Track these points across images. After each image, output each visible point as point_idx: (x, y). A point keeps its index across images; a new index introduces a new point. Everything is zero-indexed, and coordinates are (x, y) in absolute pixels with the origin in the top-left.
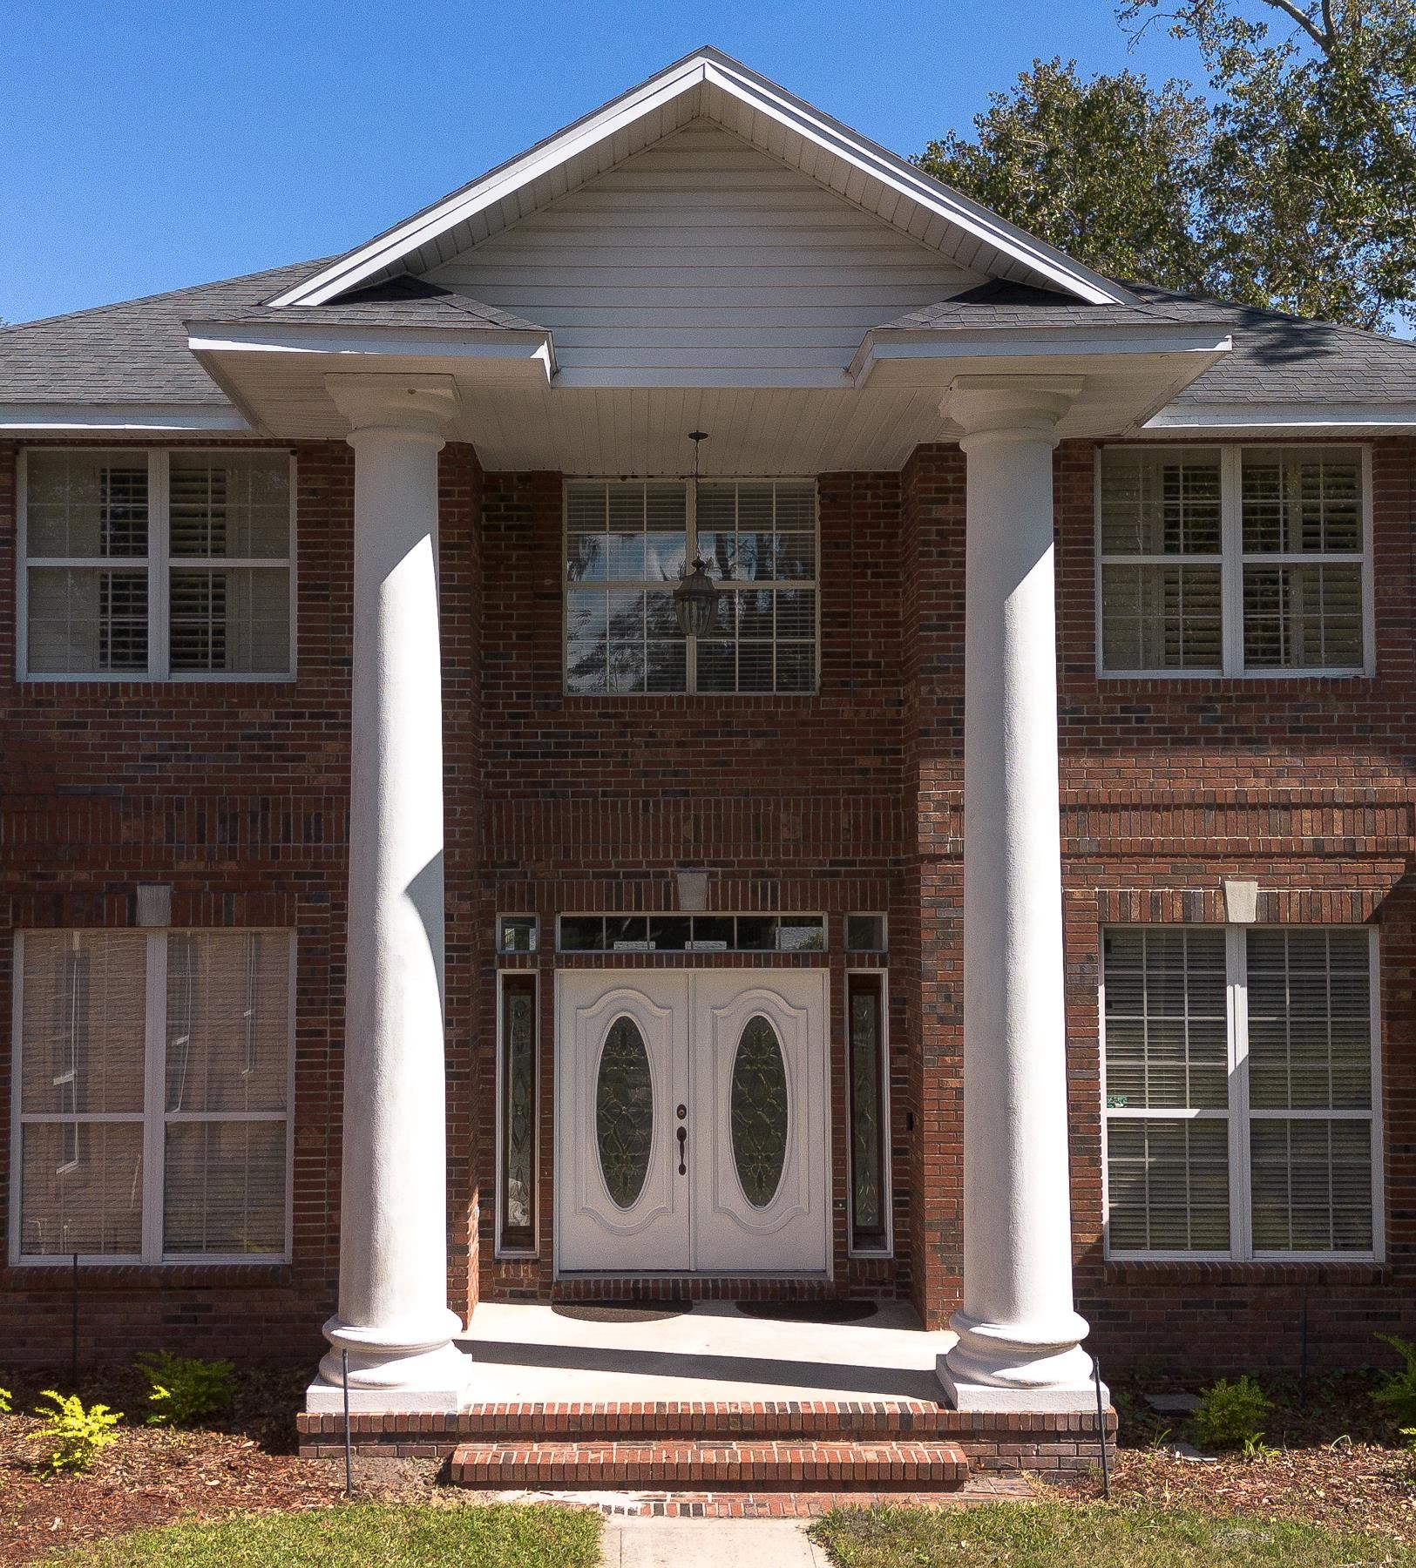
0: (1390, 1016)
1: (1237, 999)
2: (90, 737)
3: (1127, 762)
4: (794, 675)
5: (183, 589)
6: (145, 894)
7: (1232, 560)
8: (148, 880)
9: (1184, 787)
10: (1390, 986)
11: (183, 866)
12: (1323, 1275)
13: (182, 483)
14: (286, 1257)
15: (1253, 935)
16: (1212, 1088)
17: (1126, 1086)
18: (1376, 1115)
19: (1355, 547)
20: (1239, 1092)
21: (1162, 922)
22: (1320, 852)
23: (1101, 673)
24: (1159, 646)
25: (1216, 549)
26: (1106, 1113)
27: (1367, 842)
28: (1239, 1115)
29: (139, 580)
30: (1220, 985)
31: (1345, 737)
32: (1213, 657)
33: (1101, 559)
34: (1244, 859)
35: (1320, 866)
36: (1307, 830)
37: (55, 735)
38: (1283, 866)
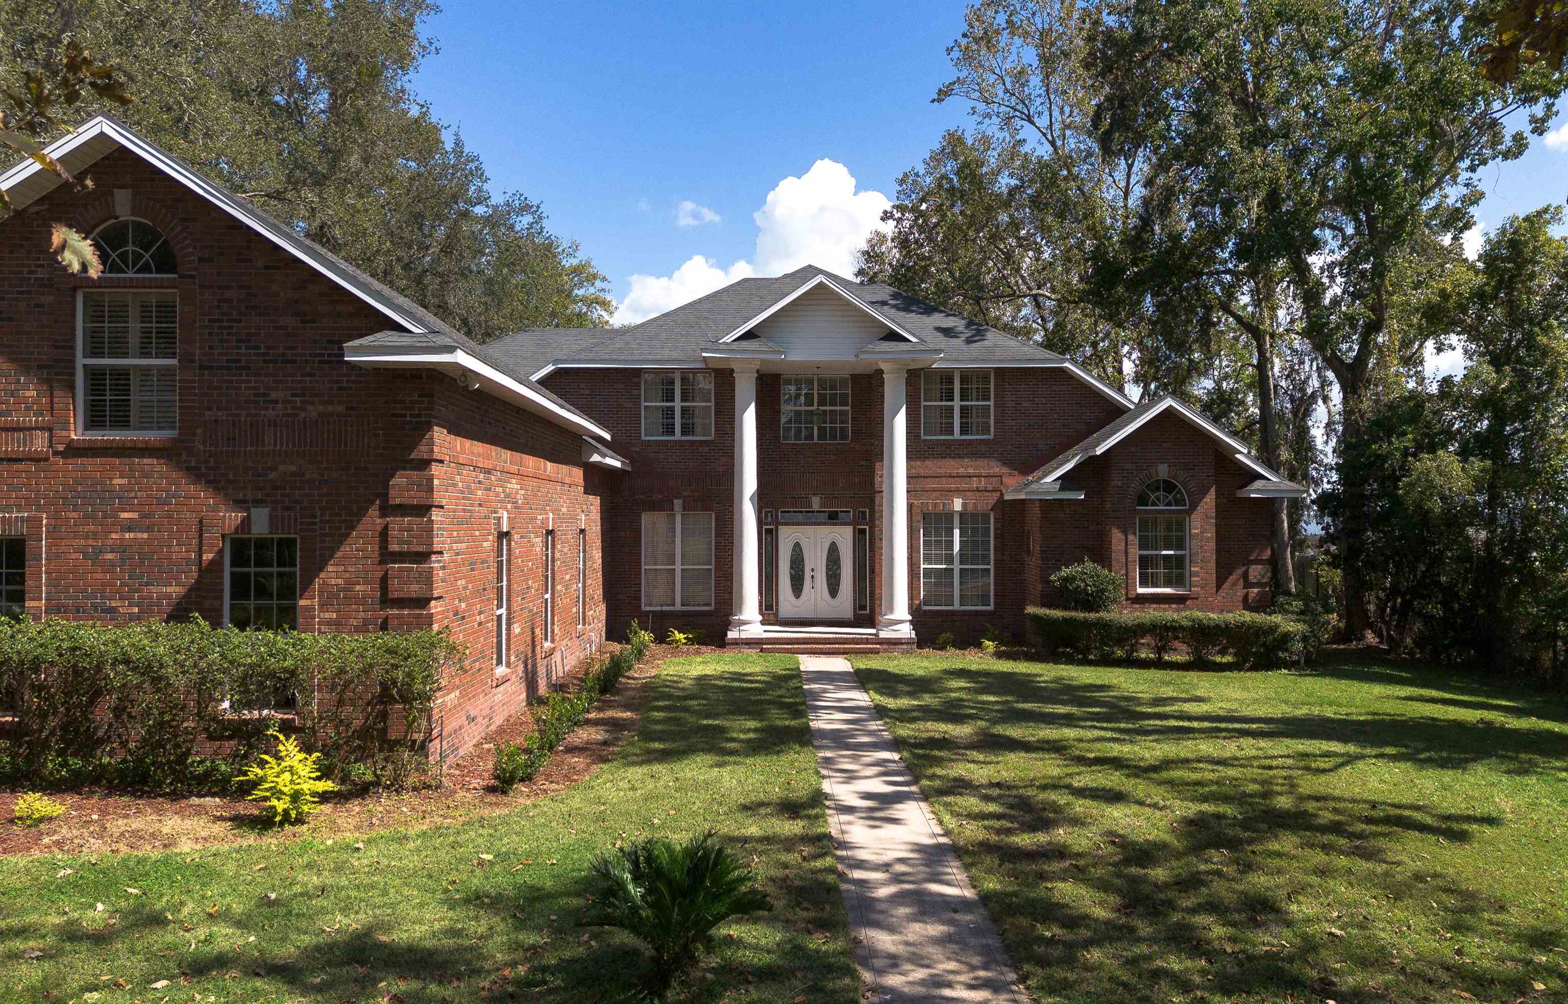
0: (995, 538)
1: (957, 532)
2: (661, 456)
3: (928, 463)
4: (844, 436)
5: (684, 410)
6: (676, 501)
7: (957, 404)
8: (677, 498)
9: (942, 471)
10: (996, 529)
11: (685, 494)
12: (977, 613)
13: (684, 380)
14: (712, 608)
15: (961, 514)
16: (949, 559)
17: (927, 559)
18: (991, 567)
19: (988, 399)
20: (957, 560)
21: (937, 511)
22: (978, 490)
23: (923, 437)
24: (938, 429)
25: (953, 400)
26: (922, 566)
27: (990, 487)
28: (957, 567)
29: (672, 409)
30: (953, 529)
31: (984, 456)
32: (951, 433)
33: (923, 403)
34: (958, 492)
35: (978, 494)
36: (975, 483)
37: (653, 455)
38: (969, 494)
